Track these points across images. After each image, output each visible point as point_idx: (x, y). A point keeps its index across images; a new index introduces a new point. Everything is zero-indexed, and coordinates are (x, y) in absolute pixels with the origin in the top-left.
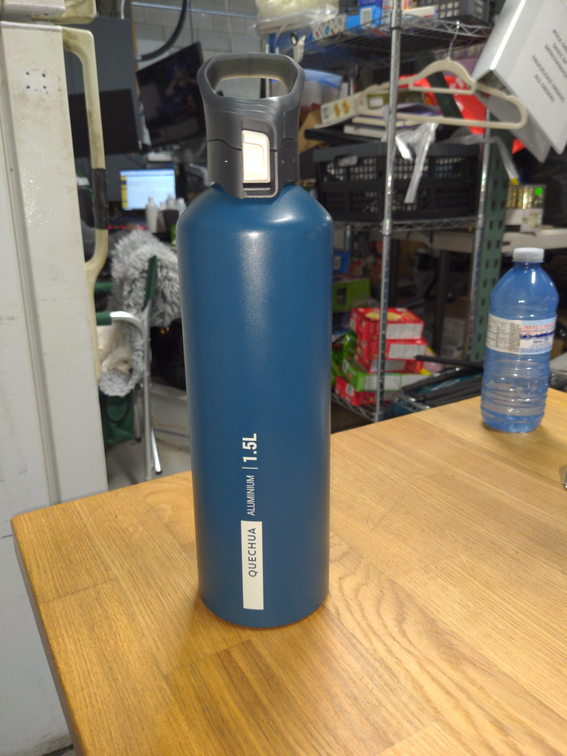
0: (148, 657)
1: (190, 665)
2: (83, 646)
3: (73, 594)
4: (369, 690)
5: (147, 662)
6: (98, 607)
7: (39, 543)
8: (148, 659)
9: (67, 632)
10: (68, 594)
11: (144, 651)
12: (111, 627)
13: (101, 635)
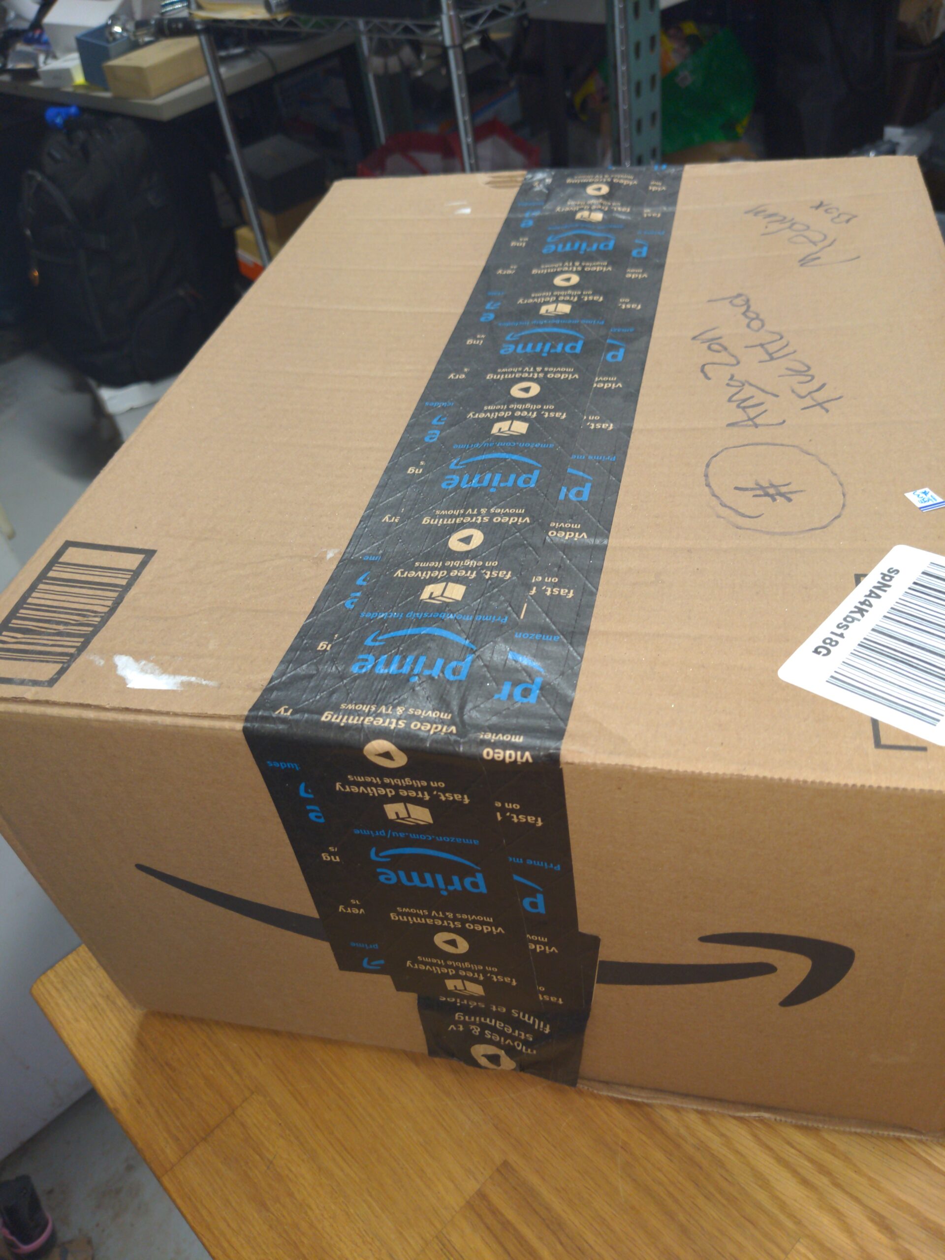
0: (369, 1240)
1: (437, 1237)
2: (264, 1247)
3: (204, 1139)
5: (371, 1250)
6: (257, 1157)
7: (102, 1038)
8: (371, 1244)
9: (229, 1225)
10: (197, 1144)
11: (359, 1229)
12: (291, 1195)
13: (284, 1216)
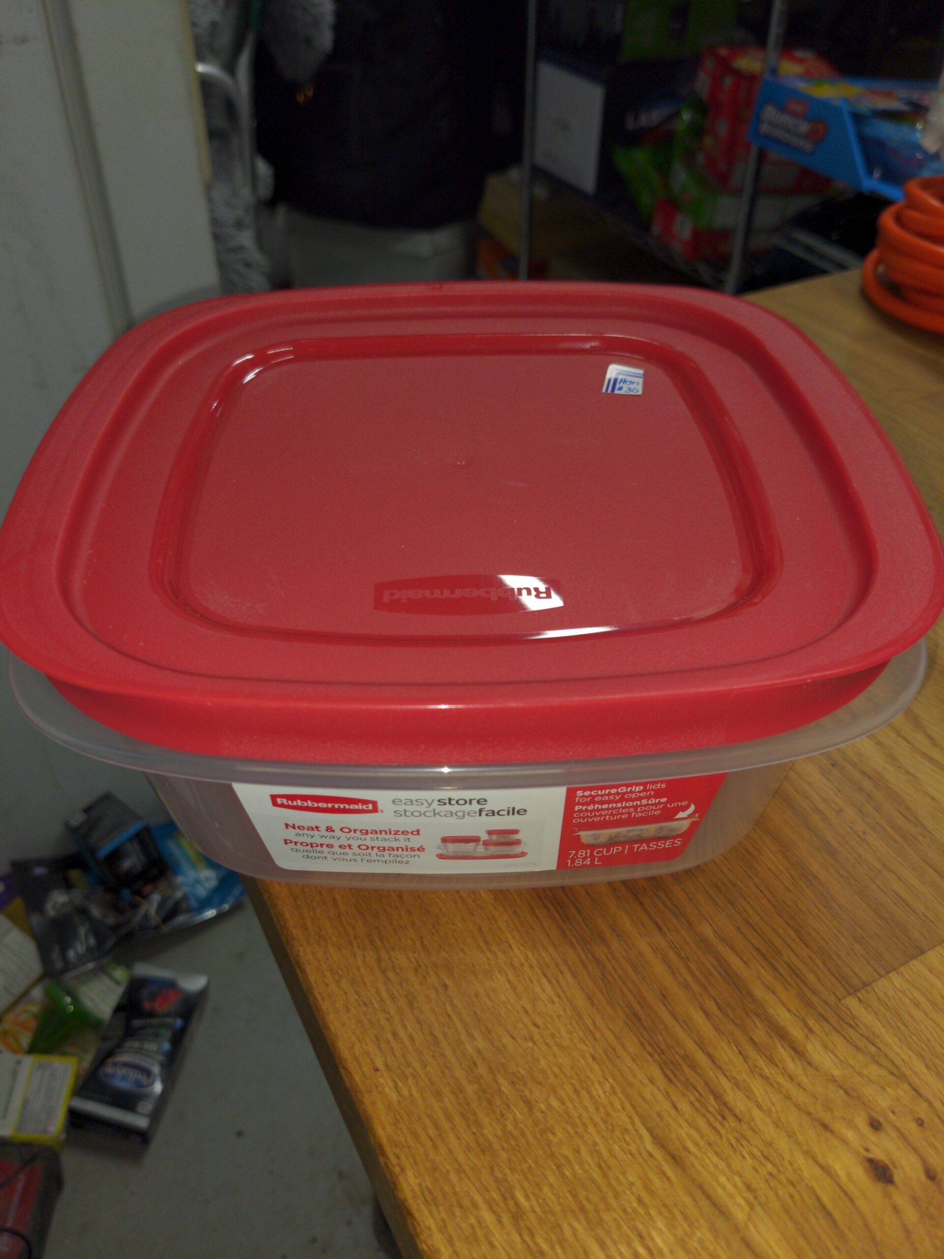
4: (859, 836)
